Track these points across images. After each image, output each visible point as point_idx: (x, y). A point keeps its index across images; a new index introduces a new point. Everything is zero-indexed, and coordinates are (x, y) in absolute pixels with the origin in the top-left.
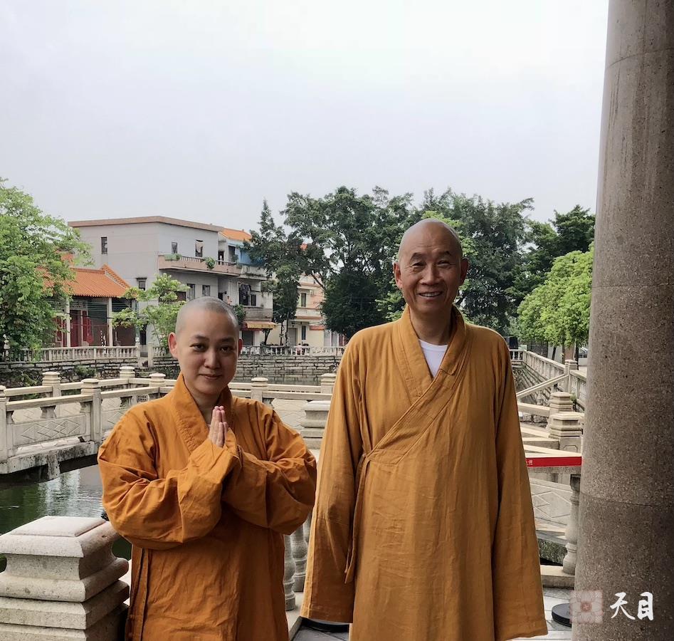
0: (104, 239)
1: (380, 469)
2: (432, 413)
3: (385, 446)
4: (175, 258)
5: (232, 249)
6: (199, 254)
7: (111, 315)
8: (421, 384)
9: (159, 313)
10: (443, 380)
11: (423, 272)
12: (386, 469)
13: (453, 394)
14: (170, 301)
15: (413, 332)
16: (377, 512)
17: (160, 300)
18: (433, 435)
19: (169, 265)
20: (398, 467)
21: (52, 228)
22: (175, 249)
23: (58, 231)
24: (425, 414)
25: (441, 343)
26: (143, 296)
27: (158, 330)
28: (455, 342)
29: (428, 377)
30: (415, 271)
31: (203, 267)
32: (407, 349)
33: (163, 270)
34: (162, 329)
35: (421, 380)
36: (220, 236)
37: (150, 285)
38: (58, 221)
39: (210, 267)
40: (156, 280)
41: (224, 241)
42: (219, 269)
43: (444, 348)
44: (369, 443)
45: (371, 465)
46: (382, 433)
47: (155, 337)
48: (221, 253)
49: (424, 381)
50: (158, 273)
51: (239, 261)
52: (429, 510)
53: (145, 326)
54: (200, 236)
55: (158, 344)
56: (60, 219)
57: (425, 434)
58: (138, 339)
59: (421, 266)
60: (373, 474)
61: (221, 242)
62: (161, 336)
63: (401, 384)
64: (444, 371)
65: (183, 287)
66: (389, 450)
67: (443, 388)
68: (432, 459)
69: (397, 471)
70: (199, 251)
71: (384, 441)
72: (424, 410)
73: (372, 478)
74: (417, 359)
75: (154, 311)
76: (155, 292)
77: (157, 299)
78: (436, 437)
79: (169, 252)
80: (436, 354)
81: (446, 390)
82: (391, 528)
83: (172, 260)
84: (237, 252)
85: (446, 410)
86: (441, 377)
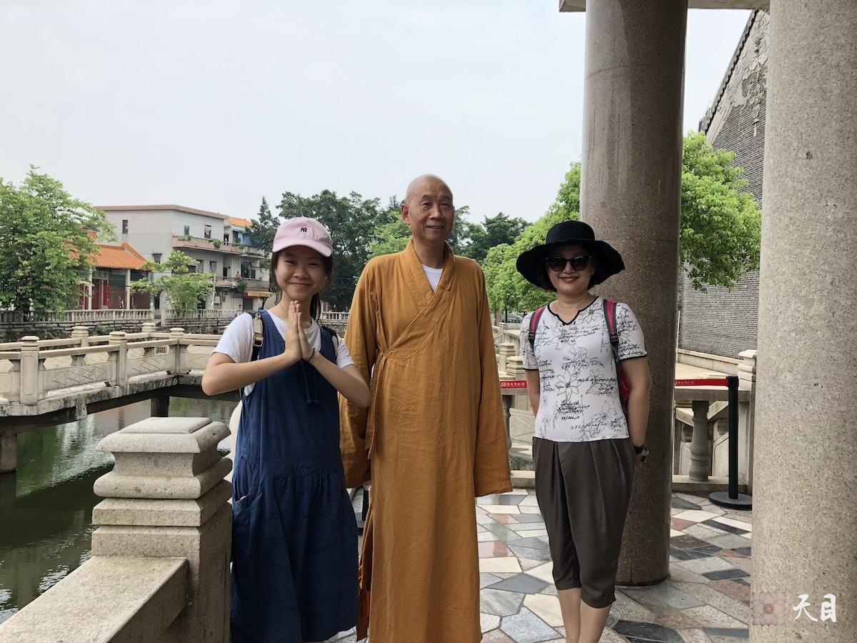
0: (125, 222)
1: (395, 364)
2: (436, 318)
3: (399, 346)
4: (186, 238)
5: (236, 233)
6: (208, 235)
7: (129, 283)
8: (425, 296)
9: (172, 282)
10: (442, 294)
11: (431, 210)
12: (401, 363)
14: (182, 273)
16: (394, 398)
17: (173, 272)
18: (436, 336)
19: (181, 244)
20: (410, 361)
21: (80, 210)
22: (187, 231)
23: (85, 212)
24: (430, 320)
25: (437, 267)
26: (159, 269)
27: (170, 297)
28: (448, 268)
29: (430, 292)
30: (425, 210)
31: (211, 247)
32: (413, 271)
33: (176, 248)
34: (173, 296)
35: (425, 293)
36: (226, 223)
37: (165, 260)
38: (85, 204)
39: (217, 246)
40: (170, 256)
41: (229, 227)
42: (224, 248)
43: (440, 271)
45: (388, 361)
46: (397, 336)
47: (168, 302)
48: (226, 236)
49: (428, 295)
50: (171, 250)
51: (242, 243)
52: (436, 394)
53: (160, 292)
54: (209, 222)
55: (170, 308)
56: (87, 202)
58: (152, 304)
59: (429, 205)
60: (390, 368)
61: (226, 228)
62: (173, 302)
63: (410, 297)
64: (442, 287)
65: (193, 262)
66: (403, 349)
67: (442, 300)
68: (437, 354)
69: (410, 364)
70: (208, 234)
72: (429, 316)
73: (389, 372)
74: (421, 279)
75: (167, 280)
76: (168, 266)
77: (170, 271)
78: (439, 337)
79: (182, 233)
80: (435, 276)
81: (444, 302)
82: (406, 410)
83: (184, 240)
84: (240, 236)
86: (440, 292)
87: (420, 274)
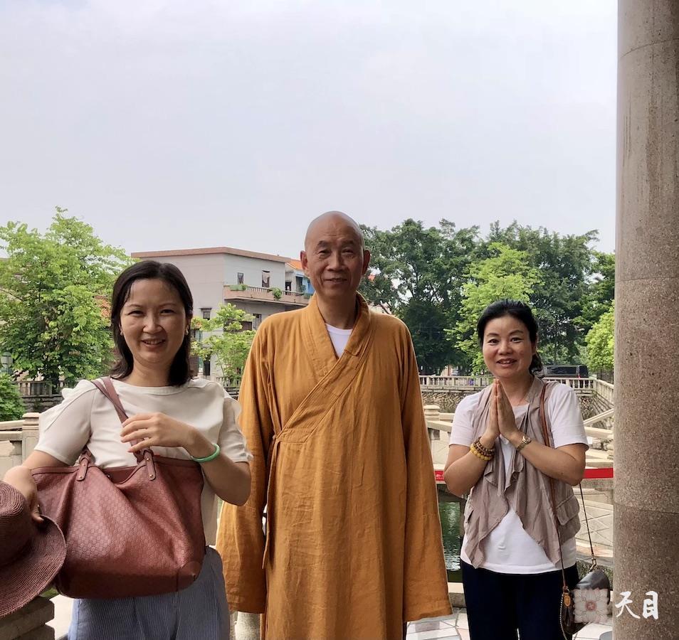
1: (289, 449)
2: (337, 392)
3: (293, 426)
4: (240, 288)
5: (299, 279)
9: (222, 343)
10: (348, 360)
11: (329, 259)
12: (296, 448)
13: (357, 373)
14: (235, 331)
15: (319, 317)
17: (225, 330)
18: (338, 413)
19: (234, 296)
20: (306, 445)
21: (112, 258)
22: (241, 280)
23: (118, 261)
24: (330, 392)
25: (346, 327)
26: (207, 326)
27: (222, 360)
29: (334, 357)
30: (322, 259)
31: (270, 298)
32: (313, 332)
33: (227, 301)
34: (226, 359)
35: (327, 360)
36: (288, 267)
37: (214, 315)
38: (118, 251)
39: (277, 297)
40: (220, 311)
42: (286, 299)
43: (349, 332)
44: (279, 424)
45: (281, 445)
46: (290, 413)
47: (219, 367)
48: (288, 284)
49: (330, 362)
50: (222, 303)
51: (306, 291)
53: (209, 356)
54: (267, 266)
55: (221, 374)
56: (120, 249)
57: (330, 412)
58: (201, 370)
59: (327, 253)
60: (283, 453)
61: (289, 273)
62: (224, 366)
63: (307, 364)
64: (348, 352)
65: (248, 317)
66: (297, 429)
67: (347, 368)
69: (305, 449)
70: (266, 282)
71: (291, 421)
72: (328, 389)
73: (282, 458)
75: (217, 341)
76: (219, 322)
77: (221, 328)
78: (341, 414)
79: (235, 282)
80: (342, 338)
82: (300, 506)
83: (237, 290)
84: (305, 283)
85: (351, 388)
86: (346, 357)
87: (322, 336)
